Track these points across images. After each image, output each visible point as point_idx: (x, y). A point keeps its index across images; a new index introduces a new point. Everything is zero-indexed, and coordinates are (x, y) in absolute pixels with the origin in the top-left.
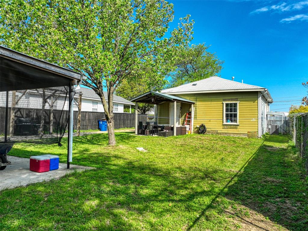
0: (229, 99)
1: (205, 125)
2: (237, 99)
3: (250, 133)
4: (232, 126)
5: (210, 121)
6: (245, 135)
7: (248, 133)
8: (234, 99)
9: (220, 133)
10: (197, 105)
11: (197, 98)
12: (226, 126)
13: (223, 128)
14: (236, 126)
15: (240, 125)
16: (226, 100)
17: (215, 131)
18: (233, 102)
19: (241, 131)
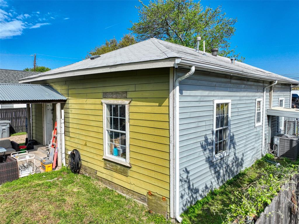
1: (81, 152)
2: (126, 92)
3: (153, 198)
5: (86, 145)
6: (143, 199)
7: (148, 195)
8: (121, 93)
9: (100, 178)
10: (70, 105)
11: (70, 88)
12: (109, 164)
13: (104, 168)
14: (125, 168)
15: (134, 168)
16: (107, 96)
17: (93, 170)
18: (117, 102)
19: (134, 185)
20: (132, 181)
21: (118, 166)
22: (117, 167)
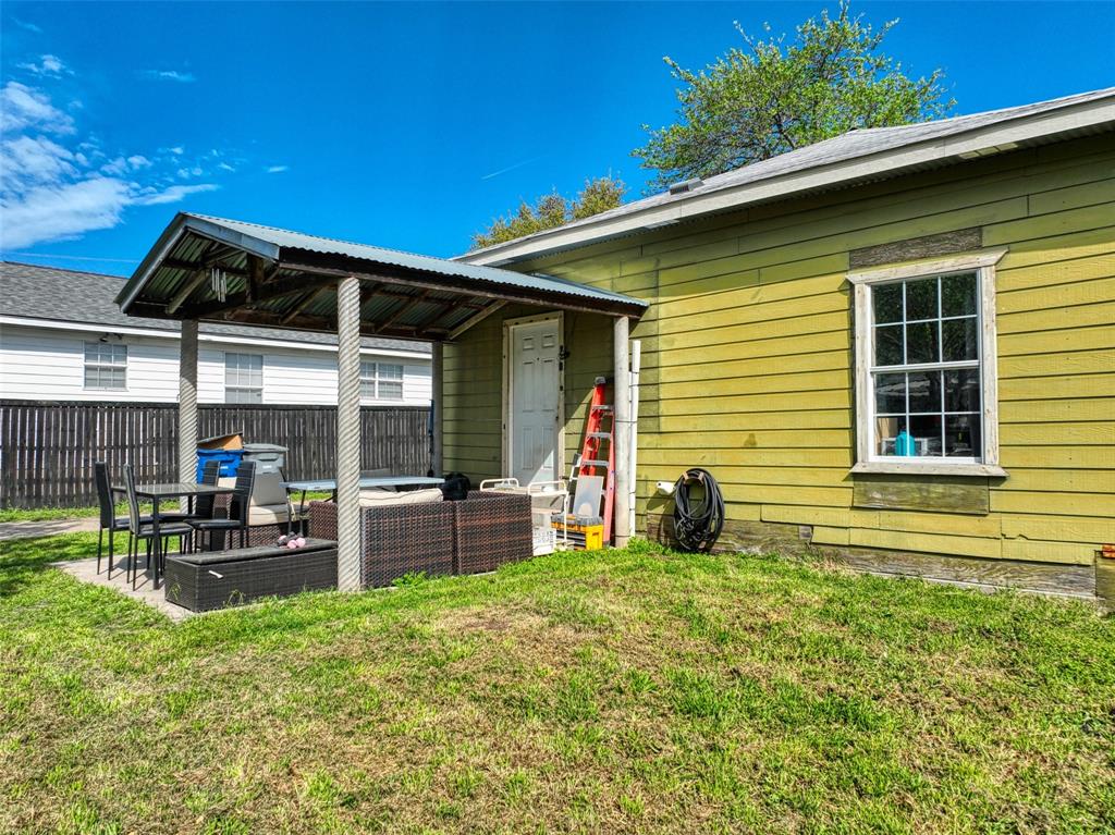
0: (902, 244)
1: (718, 475)
2: (979, 229)
4: (939, 489)
5: (751, 446)
6: (1072, 582)
7: (1100, 561)
8: (949, 236)
9: (829, 550)
10: (661, 323)
11: (662, 265)
12: (882, 490)
13: (853, 508)
14: (973, 489)
15: (1018, 480)
16: (873, 260)
17: (788, 527)
18: (935, 267)
19: (1023, 540)
20: (1011, 525)
21: (932, 489)
22: (928, 492)
